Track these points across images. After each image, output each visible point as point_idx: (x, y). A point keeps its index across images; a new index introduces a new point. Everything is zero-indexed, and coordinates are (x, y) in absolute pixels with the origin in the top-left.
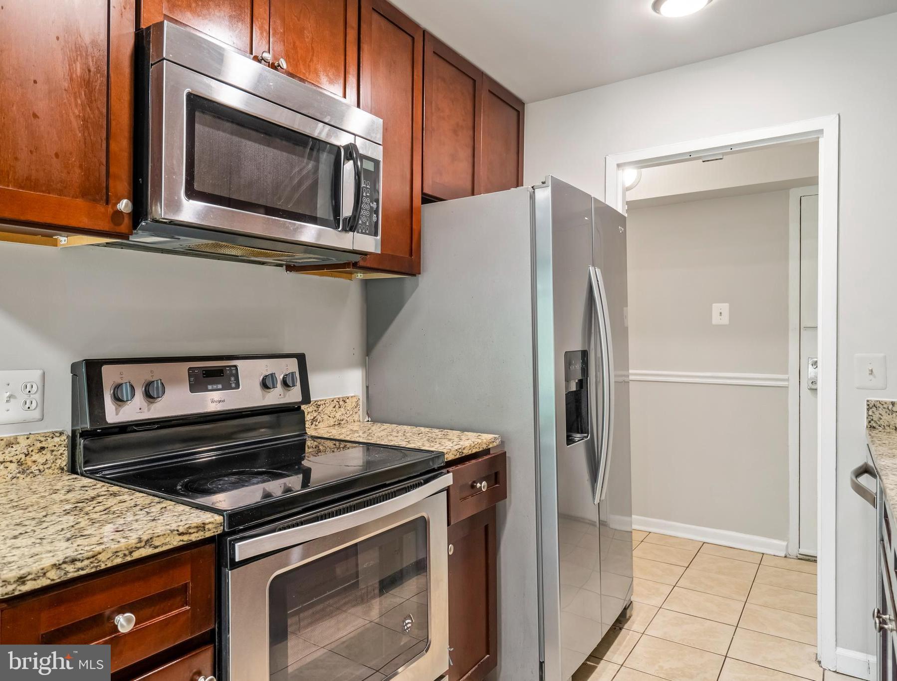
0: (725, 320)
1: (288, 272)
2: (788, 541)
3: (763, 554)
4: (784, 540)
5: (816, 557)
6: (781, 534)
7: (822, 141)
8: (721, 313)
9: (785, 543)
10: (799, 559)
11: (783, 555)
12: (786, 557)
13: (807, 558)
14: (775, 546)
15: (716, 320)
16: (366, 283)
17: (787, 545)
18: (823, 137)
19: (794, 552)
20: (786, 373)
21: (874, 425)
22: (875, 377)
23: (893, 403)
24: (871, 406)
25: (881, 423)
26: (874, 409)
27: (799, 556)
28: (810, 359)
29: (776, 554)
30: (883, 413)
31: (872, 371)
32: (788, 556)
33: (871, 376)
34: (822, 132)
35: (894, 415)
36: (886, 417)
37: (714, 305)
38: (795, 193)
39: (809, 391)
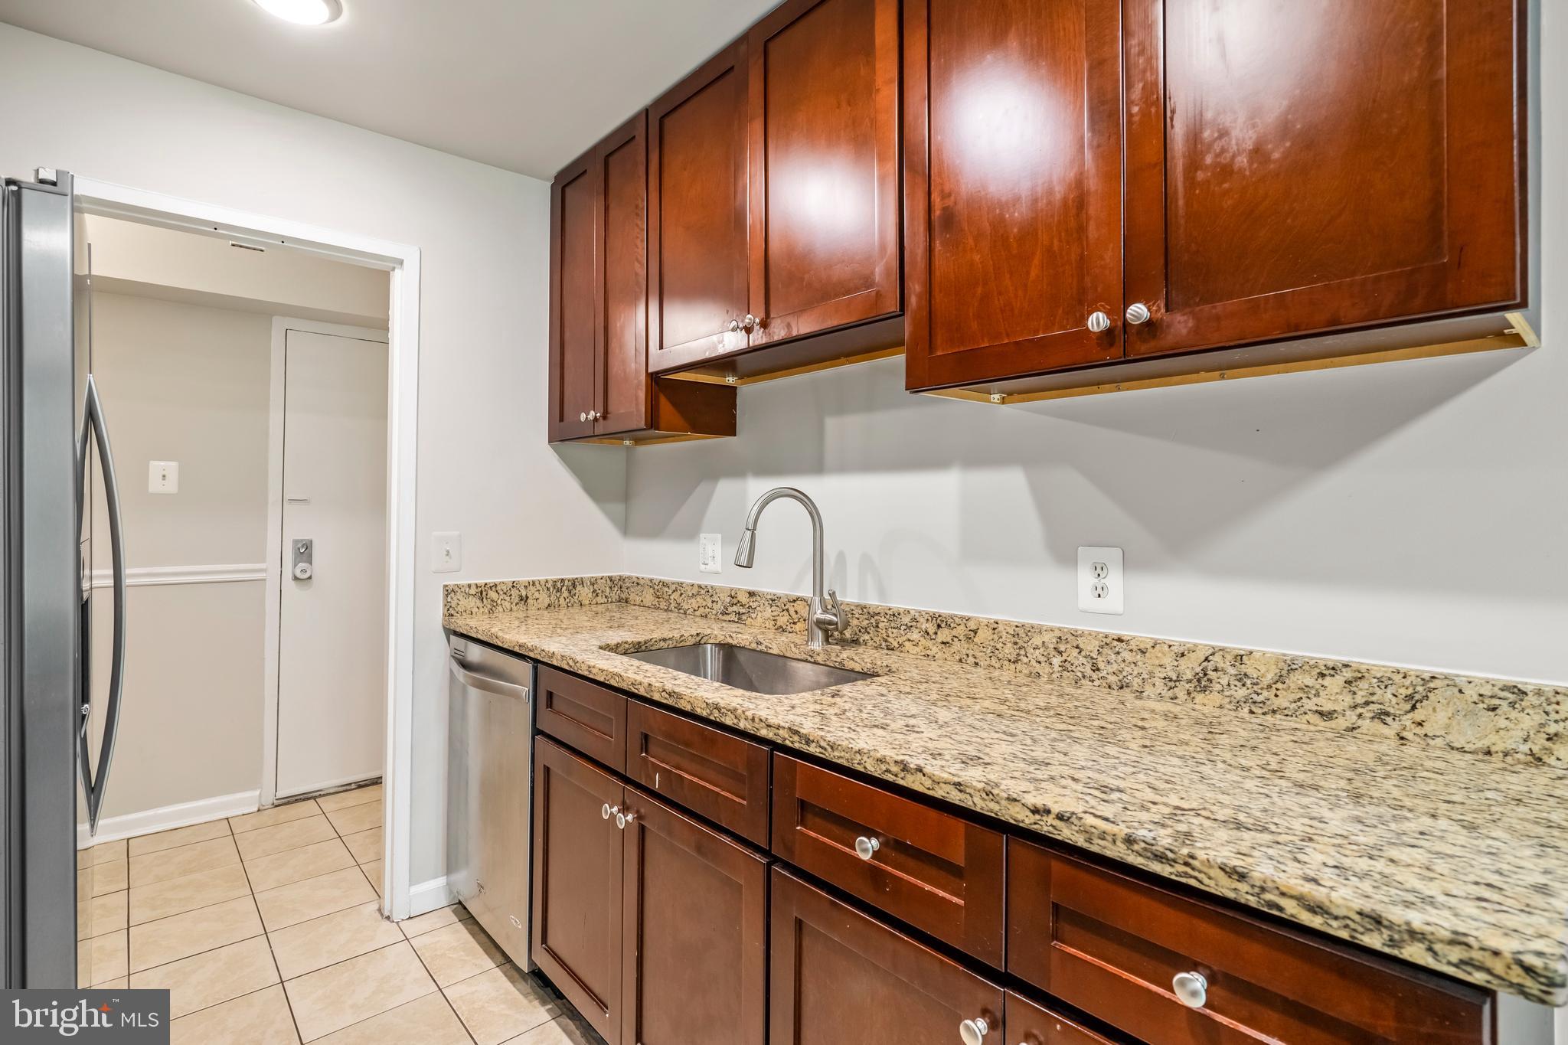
0: (171, 487)
2: (261, 786)
3: (227, 819)
4: (255, 789)
6: (251, 782)
8: (164, 476)
9: (257, 793)
10: (276, 806)
11: (256, 809)
12: (259, 810)
13: (294, 798)
14: (242, 802)
15: (155, 486)
17: (260, 794)
19: (269, 799)
20: (264, 561)
21: (453, 612)
22: (450, 558)
23: (469, 586)
24: (448, 591)
25: (459, 609)
26: (452, 594)
27: (276, 803)
28: (296, 542)
29: (245, 812)
30: (461, 598)
31: (448, 552)
32: (261, 808)
33: (447, 557)
34: (401, 262)
35: (470, 598)
36: (463, 602)
37: (151, 462)
38: (279, 324)
39: (293, 583)
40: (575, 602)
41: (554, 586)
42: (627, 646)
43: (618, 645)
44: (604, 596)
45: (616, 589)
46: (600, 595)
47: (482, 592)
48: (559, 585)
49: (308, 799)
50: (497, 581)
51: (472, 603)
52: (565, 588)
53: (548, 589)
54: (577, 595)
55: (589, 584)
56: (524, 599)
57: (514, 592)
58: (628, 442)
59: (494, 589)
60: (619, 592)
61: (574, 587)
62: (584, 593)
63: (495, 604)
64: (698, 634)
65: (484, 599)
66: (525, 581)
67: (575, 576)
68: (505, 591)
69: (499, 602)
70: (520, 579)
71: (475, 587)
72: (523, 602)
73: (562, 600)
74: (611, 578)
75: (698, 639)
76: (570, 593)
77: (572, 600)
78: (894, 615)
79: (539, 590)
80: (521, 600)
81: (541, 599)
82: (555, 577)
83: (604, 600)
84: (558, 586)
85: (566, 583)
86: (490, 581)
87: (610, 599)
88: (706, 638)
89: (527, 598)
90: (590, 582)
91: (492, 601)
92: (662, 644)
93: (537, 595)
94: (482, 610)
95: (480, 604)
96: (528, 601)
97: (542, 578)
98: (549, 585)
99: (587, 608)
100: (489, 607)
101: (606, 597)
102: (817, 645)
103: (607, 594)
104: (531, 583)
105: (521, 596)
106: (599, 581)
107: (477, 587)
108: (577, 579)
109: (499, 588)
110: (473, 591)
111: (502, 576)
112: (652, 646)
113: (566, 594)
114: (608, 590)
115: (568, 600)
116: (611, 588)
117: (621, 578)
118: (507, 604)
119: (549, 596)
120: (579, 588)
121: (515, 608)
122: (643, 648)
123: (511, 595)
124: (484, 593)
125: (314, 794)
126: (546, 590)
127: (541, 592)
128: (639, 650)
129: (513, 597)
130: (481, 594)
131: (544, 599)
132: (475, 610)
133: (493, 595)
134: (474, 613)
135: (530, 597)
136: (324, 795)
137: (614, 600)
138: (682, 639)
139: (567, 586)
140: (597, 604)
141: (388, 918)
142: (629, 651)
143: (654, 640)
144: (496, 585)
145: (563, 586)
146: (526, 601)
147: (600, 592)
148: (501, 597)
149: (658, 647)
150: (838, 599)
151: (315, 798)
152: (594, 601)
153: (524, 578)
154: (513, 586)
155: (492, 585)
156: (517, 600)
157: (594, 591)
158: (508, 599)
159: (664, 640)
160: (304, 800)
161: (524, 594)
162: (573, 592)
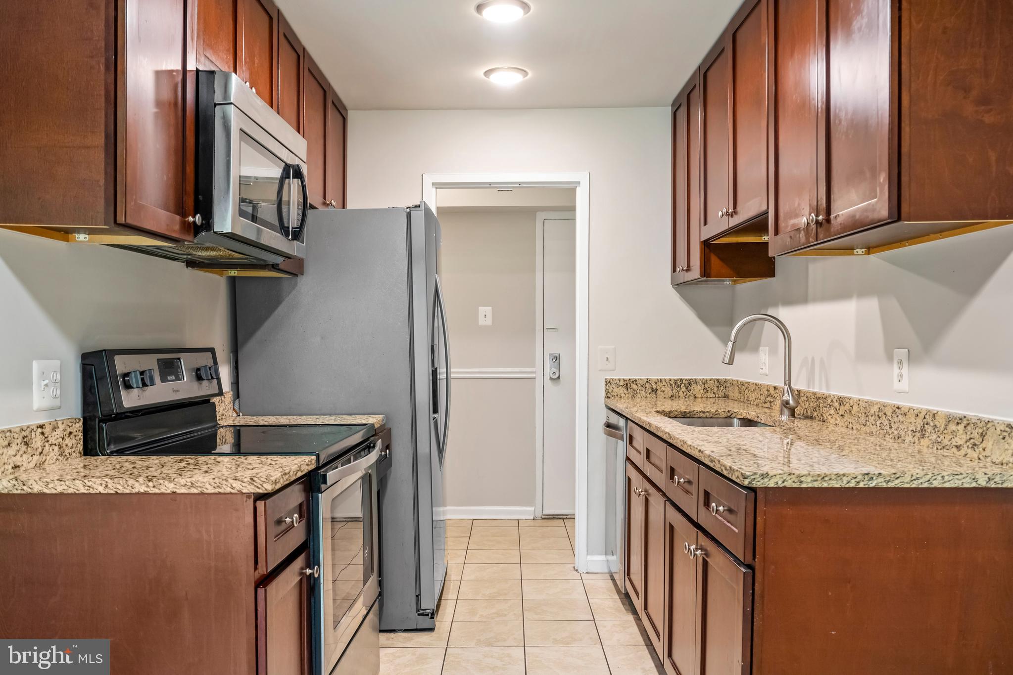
0: (488, 322)
1: (189, 268)
2: (535, 506)
3: (518, 520)
4: (532, 506)
5: (574, 515)
6: (530, 502)
7: (578, 190)
8: (485, 315)
9: (533, 509)
10: (543, 519)
11: (532, 518)
12: (534, 519)
13: (552, 517)
14: (525, 512)
15: (482, 321)
16: (233, 281)
17: (535, 510)
18: (580, 186)
19: (539, 514)
20: (534, 367)
21: (609, 395)
22: (609, 362)
23: (619, 380)
24: (608, 383)
25: (613, 393)
26: (609, 384)
27: (543, 517)
28: (551, 354)
29: (527, 518)
30: (614, 387)
31: (608, 358)
32: (535, 518)
33: (607, 362)
34: (579, 183)
35: (620, 387)
36: (616, 390)
37: (480, 308)
38: (540, 216)
39: (549, 381)
40: (690, 395)
41: (675, 384)
42: (677, 413)
43: (670, 412)
44: (712, 393)
45: (722, 388)
46: (709, 392)
47: (627, 384)
48: (679, 382)
49: (560, 519)
50: (637, 378)
51: (621, 391)
52: (683, 385)
53: (671, 385)
54: (692, 390)
55: (701, 383)
56: (655, 391)
57: (648, 385)
58: (728, 283)
59: (635, 382)
60: (724, 390)
61: (690, 384)
62: (698, 389)
63: (635, 392)
64: (729, 411)
65: (629, 389)
66: (655, 379)
67: (690, 378)
68: (642, 384)
69: (638, 391)
70: (652, 378)
71: (623, 381)
72: (654, 393)
73: (681, 393)
74: (718, 380)
75: (729, 414)
76: (687, 388)
77: (688, 394)
78: (825, 398)
79: (665, 386)
80: (653, 391)
81: (666, 391)
82: (676, 378)
83: (713, 395)
84: (677, 384)
85: (684, 381)
86: (633, 377)
87: (717, 395)
88: (735, 414)
89: (657, 390)
90: (702, 382)
91: (634, 390)
92: (702, 414)
93: (663, 388)
94: (627, 395)
95: (625, 391)
96: (658, 392)
97: (667, 378)
98: (672, 382)
99: (700, 400)
100: (632, 394)
101: (714, 393)
102: (785, 418)
103: (715, 392)
104: (659, 381)
105: (653, 388)
106: (708, 382)
107: (624, 381)
108: (692, 379)
109: (638, 382)
110: (622, 383)
111: (642, 376)
112: (694, 415)
113: (684, 389)
114: (716, 388)
115: (685, 394)
116: (718, 387)
117: (726, 381)
118: (643, 393)
119: (672, 390)
120: (693, 385)
121: (648, 396)
122: (688, 415)
123: (646, 388)
124: (629, 385)
125: (563, 517)
126: (669, 385)
127: (666, 387)
128: (685, 416)
129: (647, 389)
130: (627, 385)
131: (668, 391)
132: (623, 395)
133: (634, 386)
134: (622, 397)
135: (659, 390)
136: (569, 518)
137: (720, 396)
138: (717, 413)
139: (685, 384)
140: (707, 397)
141: (577, 570)
142: (678, 416)
143: (696, 411)
144: (636, 380)
145: (682, 383)
146: (656, 392)
147: (709, 389)
148: (640, 388)
149: (698, 416)
150: (793, 387)
151: (563, 519)
152: (705, 396)
153: (655, 377)
154: (647, 382)
155: (633, 380)
156: (650, 391)
157: (705, 389)
158: (644, 389)
159: (704, 412)
160: (558, 519)
161: (654, 387)
162: (689, 388)
